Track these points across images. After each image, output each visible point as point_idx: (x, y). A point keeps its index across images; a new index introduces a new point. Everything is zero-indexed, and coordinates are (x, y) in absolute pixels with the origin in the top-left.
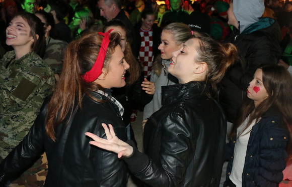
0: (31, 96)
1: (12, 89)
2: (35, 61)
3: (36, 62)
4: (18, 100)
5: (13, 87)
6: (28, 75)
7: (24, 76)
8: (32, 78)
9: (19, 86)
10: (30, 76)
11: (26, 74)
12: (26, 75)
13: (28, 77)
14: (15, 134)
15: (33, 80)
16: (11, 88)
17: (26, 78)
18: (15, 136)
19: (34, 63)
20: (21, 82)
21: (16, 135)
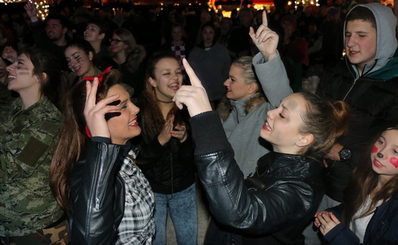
0: (41, 159)
1: (17, 152)
2: (49, 112)
3: (49, 115)
4: (24, 166)
5: (18, 150)
6: (38, 133)
7: (32, 134)
8: (43, 137)
9: (26, 148)
10: (40, 135)
11: (35, 130)
12: (35, 133)
13: (38, 136)
14: (14, 204)
15: (45, 139)
16: (15, 151)
17: (35, 137)
18: (14, 207)
19: (47, 115)
20: (29, 143)
21: (16, 205)
